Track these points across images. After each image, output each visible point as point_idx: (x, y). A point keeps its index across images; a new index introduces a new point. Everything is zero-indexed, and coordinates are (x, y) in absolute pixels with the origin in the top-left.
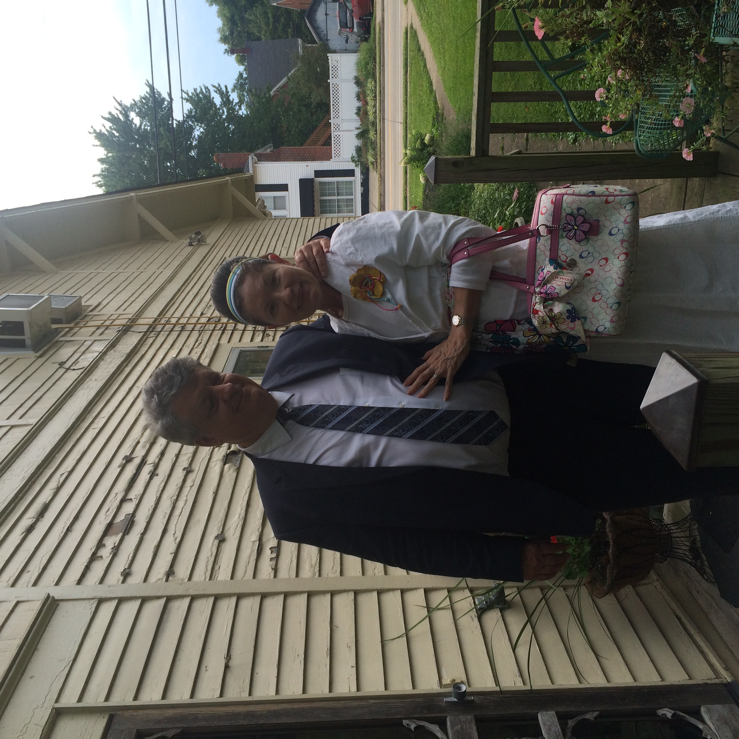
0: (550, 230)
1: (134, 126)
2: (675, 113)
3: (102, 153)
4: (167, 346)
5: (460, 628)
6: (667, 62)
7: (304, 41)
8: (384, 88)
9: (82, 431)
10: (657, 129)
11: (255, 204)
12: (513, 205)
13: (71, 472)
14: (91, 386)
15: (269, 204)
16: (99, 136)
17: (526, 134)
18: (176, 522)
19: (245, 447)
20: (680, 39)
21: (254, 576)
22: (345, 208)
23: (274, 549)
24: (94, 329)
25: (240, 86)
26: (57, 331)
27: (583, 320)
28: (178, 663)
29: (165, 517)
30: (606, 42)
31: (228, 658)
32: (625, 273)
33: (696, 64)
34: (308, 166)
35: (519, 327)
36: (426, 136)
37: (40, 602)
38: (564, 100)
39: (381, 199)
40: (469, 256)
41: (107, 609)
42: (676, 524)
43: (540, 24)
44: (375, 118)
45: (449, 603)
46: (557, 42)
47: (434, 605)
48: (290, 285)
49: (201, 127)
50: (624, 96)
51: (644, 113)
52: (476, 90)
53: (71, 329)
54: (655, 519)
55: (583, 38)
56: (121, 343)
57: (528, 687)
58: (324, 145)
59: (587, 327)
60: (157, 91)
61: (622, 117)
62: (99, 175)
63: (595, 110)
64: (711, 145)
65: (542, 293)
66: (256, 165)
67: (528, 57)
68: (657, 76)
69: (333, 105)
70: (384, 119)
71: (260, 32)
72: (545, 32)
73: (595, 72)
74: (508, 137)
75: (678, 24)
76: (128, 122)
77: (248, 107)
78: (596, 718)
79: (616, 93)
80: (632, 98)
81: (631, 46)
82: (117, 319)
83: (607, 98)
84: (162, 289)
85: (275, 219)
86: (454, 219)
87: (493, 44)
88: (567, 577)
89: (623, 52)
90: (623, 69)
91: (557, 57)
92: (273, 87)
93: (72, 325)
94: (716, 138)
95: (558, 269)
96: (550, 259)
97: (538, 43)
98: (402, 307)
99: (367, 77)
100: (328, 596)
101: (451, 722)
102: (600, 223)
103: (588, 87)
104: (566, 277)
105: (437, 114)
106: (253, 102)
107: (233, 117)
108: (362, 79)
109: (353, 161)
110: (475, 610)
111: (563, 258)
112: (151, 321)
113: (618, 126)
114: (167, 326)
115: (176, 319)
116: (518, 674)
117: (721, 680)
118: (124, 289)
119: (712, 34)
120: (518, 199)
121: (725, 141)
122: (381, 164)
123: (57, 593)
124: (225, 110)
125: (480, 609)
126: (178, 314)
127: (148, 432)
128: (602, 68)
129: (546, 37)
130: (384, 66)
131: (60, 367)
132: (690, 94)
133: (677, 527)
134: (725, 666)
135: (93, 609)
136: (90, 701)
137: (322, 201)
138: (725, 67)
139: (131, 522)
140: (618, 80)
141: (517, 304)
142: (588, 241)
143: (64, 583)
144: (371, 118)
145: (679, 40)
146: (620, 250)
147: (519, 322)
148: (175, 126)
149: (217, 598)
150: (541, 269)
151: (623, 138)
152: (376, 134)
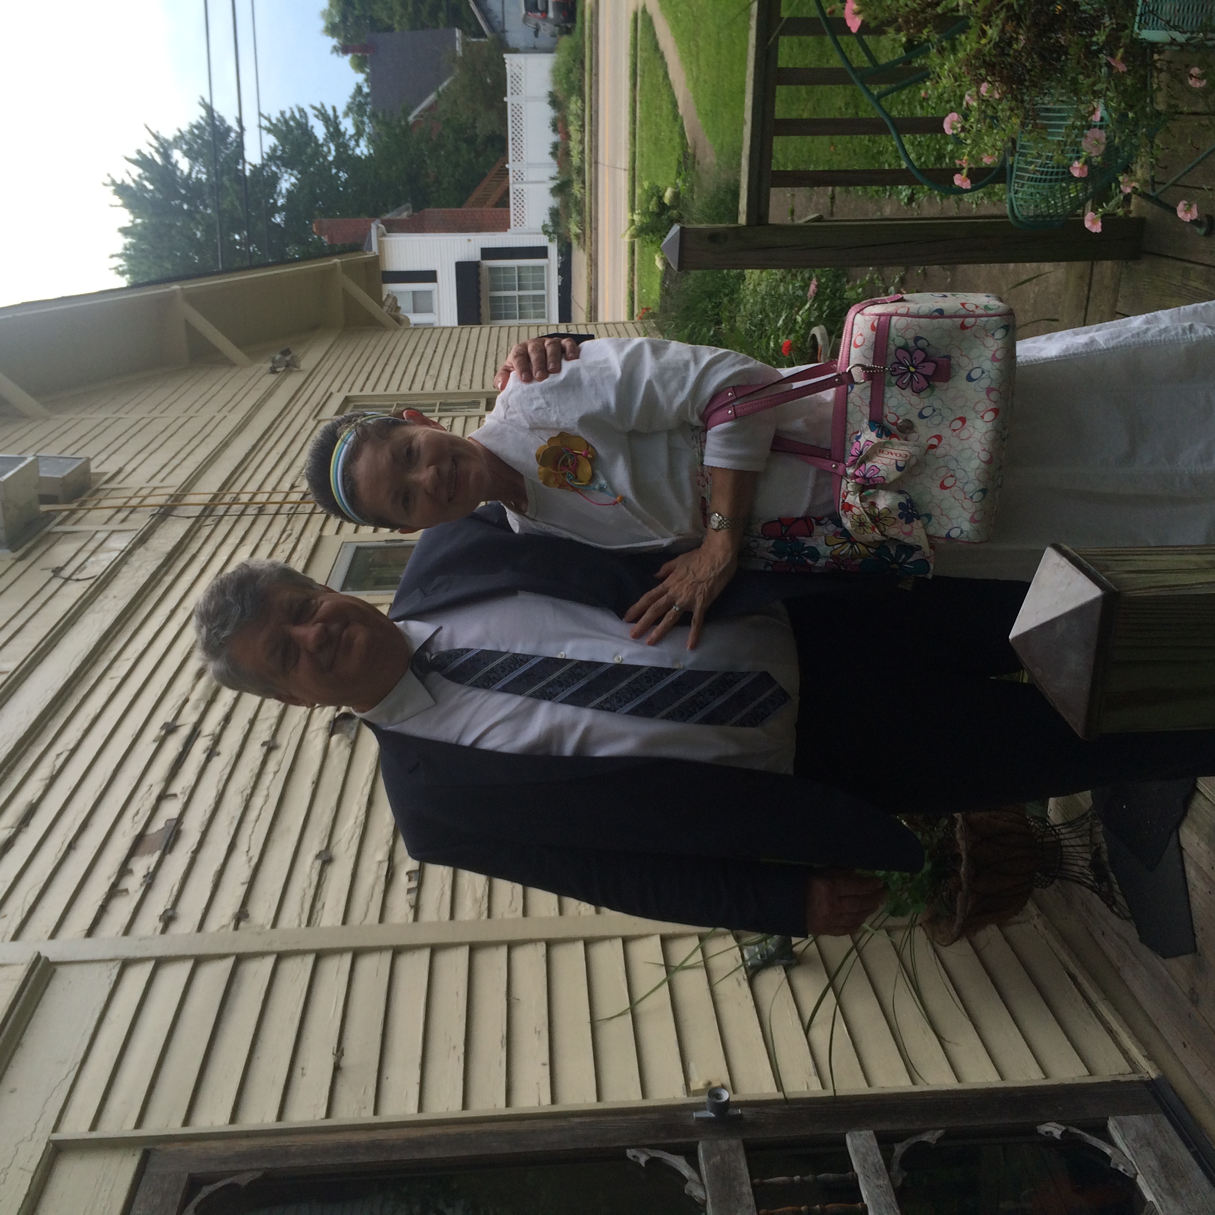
0: (870, 374)
1: (178, 173)
2: (1074, 155)
3: (125, 218)
4: (233, 540)
5: (720, 997)
6: (1062, 71)
7: (465, 33)
8: (597, 112)
9: (92, 682)
10: (1045, 180)
11: (382, 304)
12: (808, 306)
13: (74, 751)
14: (106, 608)
15: (405, 304)
16: (121, 190)
17: (830, 188)
18: (249, 831)
19: (363, 712)
20: (1084, 33)
21: (381, 919)
22: (532, 311)
23: (413, 875)
24: (111, 512)
25: (357, 107)
26: (49, 516)
27: (925, 519)
28: (255, 1063)
29: (231, 823)
30: (963, 38)
31: (339, 1053)
32: (994, 441)
33: (1110, 74)
34: (469, 240)
35: (818, 530)
36: (666, 190)
37: (25, 966)
38: (893, 132)
39: (590, 295)
40: (736, 417)
41: (137, 977)
42: (1068, 824)
43: (855, 7)
44: (582, 161)
45: (701, 958)
46: (883, 38)
47: (677, 960)
48: (435, 461)
49: (291, 174)
50: (991, 127)
51: (1024, 155)
52: (748, 115)
53: (73, 512)
54: (1035, 817)
55: (925, 32)
56: (156, 535)
57: (829, 1093)
58: (497, 205)
59: (932, 531)
60: (219, 116)
61: (987, 160)
62: (120, 256)
63: (945, 149)
64: (1132, 208)
65: (858, 477)
66: (384, 239)
67: (836, 62)
68: (1045, 94)
69: (513, 139)
70: (596, 163)
71: (391, 18)
72: (863, 21)
73: (945, 87)
74: (802, 193)
75: (1081, 8)
76: (170, 167)
77: (371, 141)
78: (939, 1140)
79: (978, 121)
80: (1004, 130)
81: (1004, 44)
82: (149, 495)
83: (963, 129)
84: (225, 445)
85: (415, 329)
86: (711, 354)
87: (777, 39)
88: (893, 913)
89: (990, 55)
90: (989, 82)
91: (883, 61)
92: (413, 108)
93: (74, 506)
94: (1139, 195)
95: (884, 437)
96: (870, 421)
97: (852, 39)
98: (624, 500)
99: (570, 92)
100: (504, 951)
101: (704, 1151)
102: (953, 361)
103: (933, 111)
104: (897, 452)
105: (685, 154)
106: (379, 134)
107: (345, 159)
108: (561, 96)
109: (546, 232)
110: (743, 968)
111: (892, 418)
112: (206, 499)
113: (979, 176)
114: (235, 507)
115: (249, 496)
116: (812, 1070)
117: (1140, 1075)
118: (161, 445)
119: (1136, 25)
120: (817, 295)
121: (1156, 200)
122: (591, 238)
123: (53, 951)
124: (332, 147)
125: (752, 967)
126: (252, 487)
127: (204, 681)
128: (956, 80)
129: (864, 28)
130: (597, 75)
131: (54, 576)
132: (1099, 124)
133: (1070, 829)
134: (1146, 1054)
135: (114, 977)
136: (110, 1128)
137: (493, 300)
138: (1156, 80)
139: (175, 832)
140: (982, 100)
141: (816, 492)
142: (933, 390)
143: (64, 934)
144: (575, 160)
145: (1081, 35)
146: (985, 404)
147: (818, 523)
148: (248, 173)
149: (320, 955)
150: (855, 436)
151: (989, 195)
152: (584, 188)
